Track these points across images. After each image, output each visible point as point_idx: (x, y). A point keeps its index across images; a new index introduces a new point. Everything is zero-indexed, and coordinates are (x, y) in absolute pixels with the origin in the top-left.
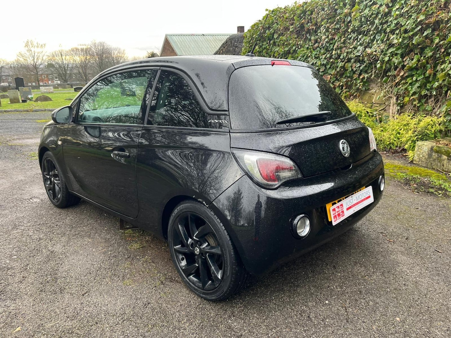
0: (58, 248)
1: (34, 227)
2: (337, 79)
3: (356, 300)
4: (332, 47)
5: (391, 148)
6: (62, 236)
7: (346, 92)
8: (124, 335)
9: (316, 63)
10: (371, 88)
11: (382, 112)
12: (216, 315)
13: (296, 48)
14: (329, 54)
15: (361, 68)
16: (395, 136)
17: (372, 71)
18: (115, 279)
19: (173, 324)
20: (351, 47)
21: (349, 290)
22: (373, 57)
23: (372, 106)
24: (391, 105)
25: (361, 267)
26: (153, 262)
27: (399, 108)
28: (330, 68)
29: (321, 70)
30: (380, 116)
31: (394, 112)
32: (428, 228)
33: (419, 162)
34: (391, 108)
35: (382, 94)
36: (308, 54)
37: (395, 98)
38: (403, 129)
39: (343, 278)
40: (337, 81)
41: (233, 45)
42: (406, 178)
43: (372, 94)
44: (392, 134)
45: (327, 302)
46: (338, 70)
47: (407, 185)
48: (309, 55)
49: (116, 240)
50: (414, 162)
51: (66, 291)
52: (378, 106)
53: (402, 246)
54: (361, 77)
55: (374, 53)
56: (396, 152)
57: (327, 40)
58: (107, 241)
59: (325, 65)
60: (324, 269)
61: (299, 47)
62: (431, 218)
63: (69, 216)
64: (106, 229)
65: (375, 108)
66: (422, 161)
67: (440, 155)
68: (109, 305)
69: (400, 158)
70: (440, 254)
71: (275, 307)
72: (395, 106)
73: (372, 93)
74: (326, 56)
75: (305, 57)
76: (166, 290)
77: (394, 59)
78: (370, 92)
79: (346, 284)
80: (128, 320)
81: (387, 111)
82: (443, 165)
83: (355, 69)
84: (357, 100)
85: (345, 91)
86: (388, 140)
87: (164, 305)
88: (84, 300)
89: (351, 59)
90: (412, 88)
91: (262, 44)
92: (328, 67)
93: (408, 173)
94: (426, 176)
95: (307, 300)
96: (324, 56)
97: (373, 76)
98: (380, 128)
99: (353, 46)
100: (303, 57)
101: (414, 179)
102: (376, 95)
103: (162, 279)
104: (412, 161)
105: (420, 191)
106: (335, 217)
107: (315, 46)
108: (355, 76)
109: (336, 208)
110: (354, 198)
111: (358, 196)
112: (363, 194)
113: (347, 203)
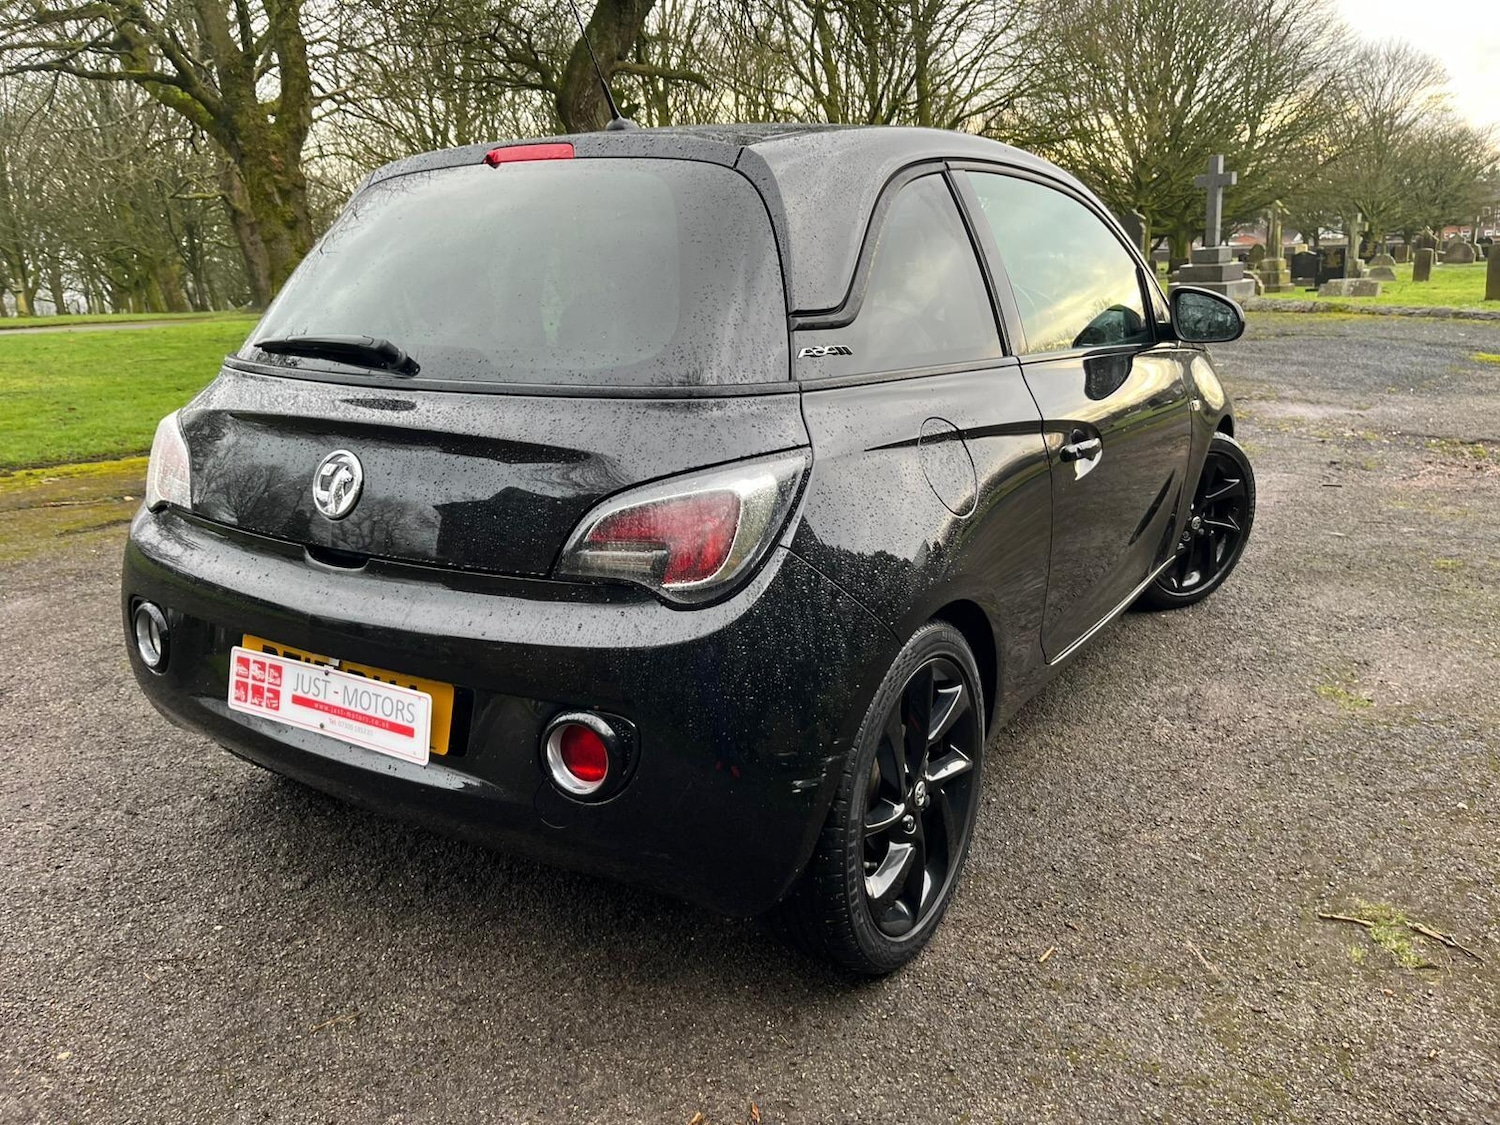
106: (242, 687)
109: (255, 662)
110: (338, 685)
111: (356, 690)
112: (380, 700)
113: (300, 678)
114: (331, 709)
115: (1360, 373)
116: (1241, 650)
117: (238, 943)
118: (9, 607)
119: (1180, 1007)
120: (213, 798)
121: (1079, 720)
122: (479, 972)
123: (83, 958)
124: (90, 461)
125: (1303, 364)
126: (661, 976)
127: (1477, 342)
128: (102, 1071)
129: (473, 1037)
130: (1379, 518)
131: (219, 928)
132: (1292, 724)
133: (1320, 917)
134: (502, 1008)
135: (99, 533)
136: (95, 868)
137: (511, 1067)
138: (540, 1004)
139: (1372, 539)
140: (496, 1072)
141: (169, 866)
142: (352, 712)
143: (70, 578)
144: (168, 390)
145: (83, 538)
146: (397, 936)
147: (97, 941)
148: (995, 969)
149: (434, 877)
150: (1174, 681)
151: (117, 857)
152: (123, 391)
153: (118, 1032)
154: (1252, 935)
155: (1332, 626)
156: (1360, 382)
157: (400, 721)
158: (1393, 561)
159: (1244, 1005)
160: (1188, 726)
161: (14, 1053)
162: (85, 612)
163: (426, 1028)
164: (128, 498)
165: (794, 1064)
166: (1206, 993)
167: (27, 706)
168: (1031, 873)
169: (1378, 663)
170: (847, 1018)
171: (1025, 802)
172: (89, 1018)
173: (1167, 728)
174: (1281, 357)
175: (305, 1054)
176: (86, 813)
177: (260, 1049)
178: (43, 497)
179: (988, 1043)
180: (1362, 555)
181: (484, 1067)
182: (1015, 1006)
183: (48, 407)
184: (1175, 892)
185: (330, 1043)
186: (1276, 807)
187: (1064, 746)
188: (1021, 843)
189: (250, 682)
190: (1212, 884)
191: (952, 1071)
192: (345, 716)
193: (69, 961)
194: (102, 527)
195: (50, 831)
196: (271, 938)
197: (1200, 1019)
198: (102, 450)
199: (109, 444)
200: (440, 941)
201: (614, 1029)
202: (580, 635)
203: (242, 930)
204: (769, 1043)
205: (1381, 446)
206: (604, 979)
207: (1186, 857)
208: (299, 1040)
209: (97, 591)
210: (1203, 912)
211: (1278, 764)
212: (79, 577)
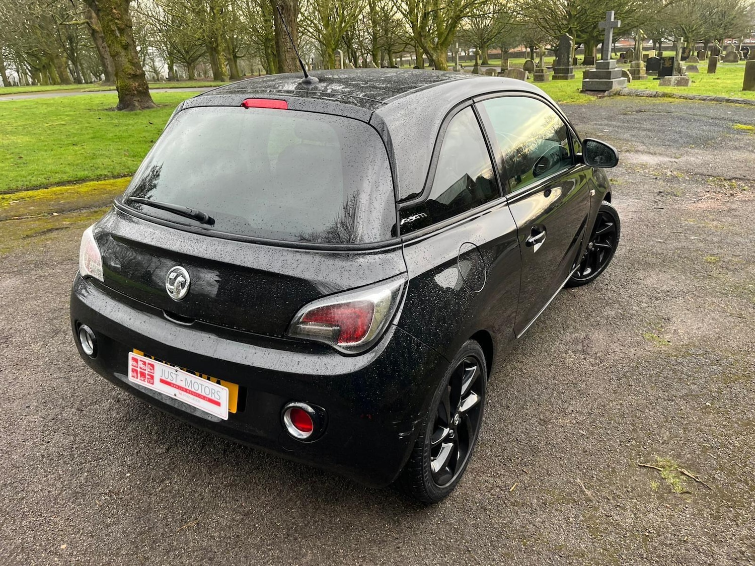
106: (135, 371)
109: (141, 361)
110: (182, 377)
111: (191, 381)
112: (203, 387)
113: (163, 371)
114: (179, 388)
115: (677, 136)
116: (610, 313)
117: (138, 483)
118: (4, 285)
119: (573, 514)
120: (118, 401)
121: (531, 353)
122: (251, 498)
123: (66, 493)
124: (33, 189)
125: (649, 130)
126: (336, 500)
127: (736, 118)
128: (83, 554)
129: (251, 534)
130: (680, 230)
131: (129, 475)
132: (631, 355)
133: (639, 465)
134: (264, 518)
135: (43, 237)
136: (66, 442)
137: (270, 550)
138: (281, 515)
139: (676, 244)
140: (263, 552)
141: (102, 440)
142: (190, 391)
143: (32, 266)
144: (68, 145)
145: (36, 240)
146: (212, 478)
147: (71, 483)
148: (489, 495)
149: (228, 446)
150: (576, 330)
151: (76, 435)
152: (45, 146)
153: (87, 533)
154: (607, 475)
155: (654, 296)
156: (675, 141)
157: (213, 398)
158: (685, 257)
159: (602, 513)
160: (582, 357)
161: (41, 545)
162: (42, 288)
163: (229, 529)
164: (55, 214)
165: (399, 548)
166: (585, 506)
167: (21, 346)
168: (507, 442)
169: (674, 319)
170: (422, 523)
171: (504, 403)
172: (73, 526)
173: (573, 358)
174: (638, 125)
175: (175, 543)
176: (58, 410)
177: (154, 541)
178: (12, 213)
179: (486, 536)
180: (670, 254)
181: (258, 550)
182: (498, 516)
183: (8, 157)
184: (573, 452)
185: (186, 537)
186: (621, 404)
187: (523, 368)
188: (502, 425)
189: (139, 370)
190: (590, 447)
191: (470, 551)
192: (186, 392)
193: (60, 494)
194: (44, 233)
195: (41, 421)
196: (154, 480)
197: (582, 521)
198: (39, 183)
199: (41, 180)
200: (233, 481)
201: (316, 528)
202: (298, 368)
203: (140, 476)
204: (387, 536)
205: (685, 181)
206: (310, 502)
207: (579, 433)
208: (171, 536)
209: (47, 274)
210: (586, 462)
211: (624, 379)
212: (36, 265)
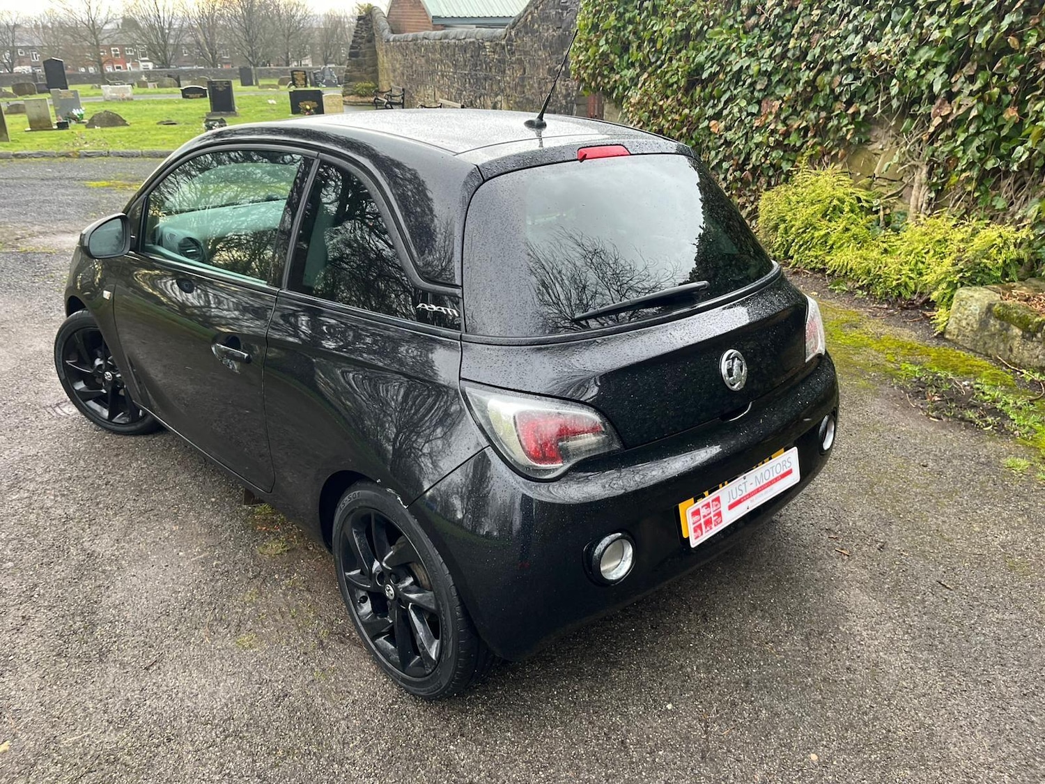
0: (104, 546)
1: (57, 486)
2: (795, 113)
3: (734, 704)
4: (788, 30)
5: (900, 294)
6: (115, 514)
7: (813, 146)
8: (223, 772)
9: (748, 67)
10: (872, 140)
11: (892, 200)
12: (426, 731)
13: (702, 27)
14: (780, 45)
15: (853, 87)
16: (912, 267)
17: (877, 99)
18: (221, 630)
19: (332, 749)
20: (833, 34)
21: (723, 678)
22: (882, 65)
23: (871, 184)
24: (916, 185)
25: (763, 618)
26: (308, 590)
27: (933, 195)
28: (780, 81)
29: (758, 87)
30: (888, 211)
31: (920, 204)
32: (937, 519)
33: (958, 336)
34: (913, 192)
35: (896, 159)
36: (731, 44)
37: (925, 169)
38: (932, 252)
39: (717, 645)
40: (795, 117)
41: (559, 4)
42: (920, 379)
43: (875, 154)
44: (906, 263)
45: (669, 706)
46: (800, 88)
47: (918, 396)
48: (734, 45)
49: (232, 531)
50: (947, 336)
51: (111, 657)
52: (885, 184)
53: (865, 567)
54: (851, 111)
55: (885, 56)
56: (911, 305)
57: (778, 10)
58: (212, 531)
59: (769, 75)
60: (680, 621)
61: (711, 25)
62: (949, 495)
63: (138, 460)
64: (213, 500)
65: (877, 190)
66: (964, 336)
67: (1005, 325)
68: (200, 696)
69: (918, 323)
70: (947, 592)
71: (556, 714)
72: (924, 188)
73: (875, 151)
74: (774, 50)
75: (723, 49)
76: (329, 662)
77: (930, 77)
78: (870, 148)
79: (722, 661)
80: (236, 734)
81: (905, 198)
82: (1011, 350)
83: (838, 90)
84: (839, 166)
85: (811, 142)
86: (896, 277)
87: (319, 700)
88: (148, 682)
89: (832, 63)
90: (964, 152)
91: (624, 9)
92: (775, 79)
93: (927, 365)
94: (966, 373)
95: (627, 699)
96: (768, 51)
97: (879, 111)
98: (881, 244)
99: (837, 32)
100: (719, 49)
101: (936, 382)
102: (882, 157)
103: (323, 634)
104: (942, 334)
105: (945, 415)
106: (698, 528)
107: (749, 22)
108: (839, 107)
110: (752, 479)
111: (761, 474)
112: (774, 468)
114: (750, 495)
142: (762, 487)
157: (785, 471)
189: (702, 521)
192: (757, 492)
